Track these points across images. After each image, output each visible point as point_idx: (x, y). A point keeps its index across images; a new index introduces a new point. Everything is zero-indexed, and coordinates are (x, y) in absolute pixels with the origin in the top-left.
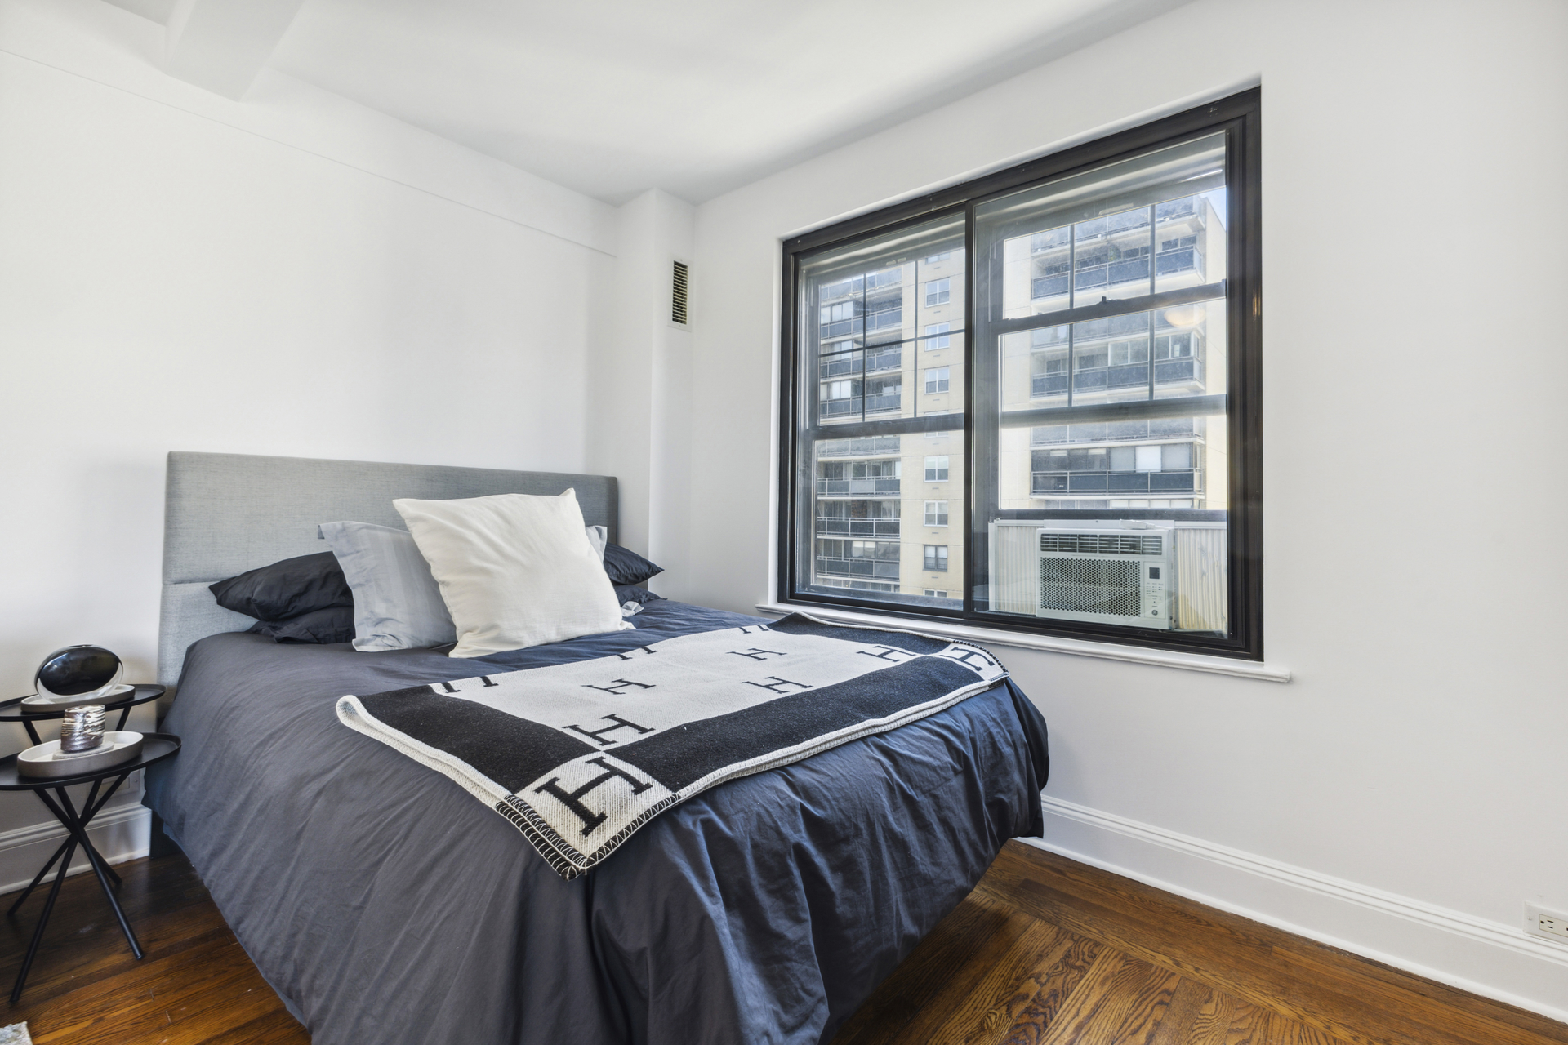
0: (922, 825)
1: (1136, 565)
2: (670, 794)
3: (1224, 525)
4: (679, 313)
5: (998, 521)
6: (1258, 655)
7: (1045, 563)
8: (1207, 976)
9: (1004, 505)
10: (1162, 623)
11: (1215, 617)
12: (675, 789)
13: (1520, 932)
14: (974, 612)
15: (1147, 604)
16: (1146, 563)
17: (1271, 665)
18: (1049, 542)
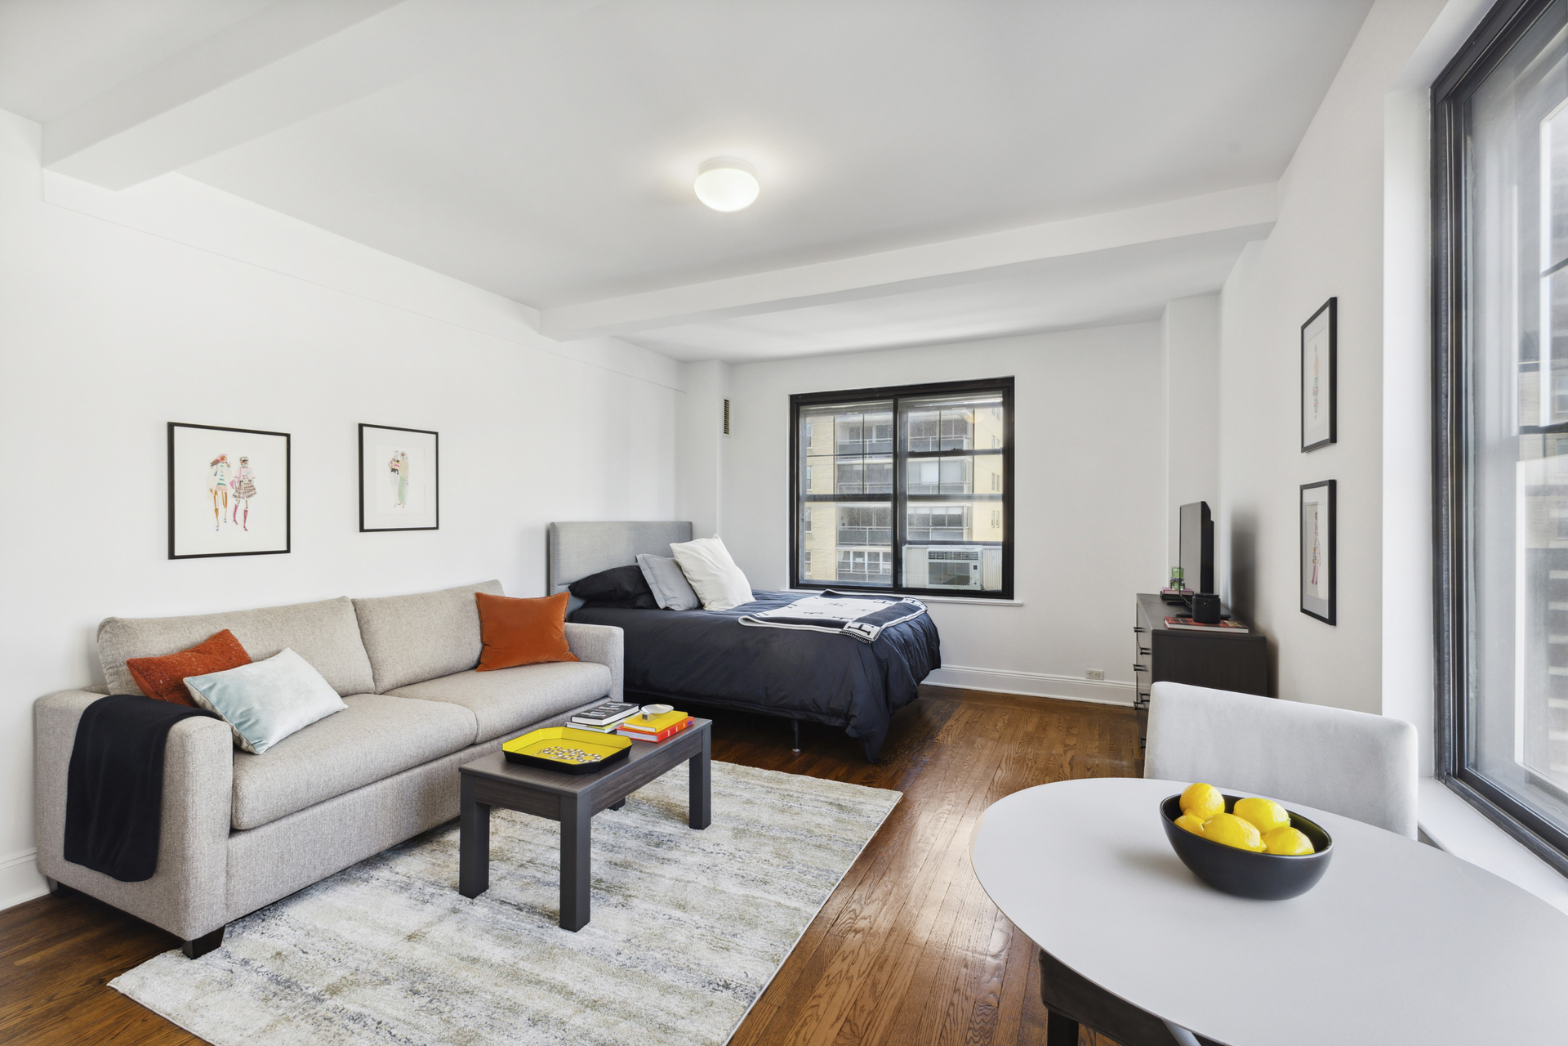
0: (921, 648)
1: (968, 564)
2: (879, 628)
3: (1001, 547)
4: (726, 431)
5: (907, 546)
6: (1012, 598)
7: (930, 564)
8: (996, 705)
9: (909, 538)
10: (978, 588)
11: (996, 584)
12: (880, 626)
13: (1084, 679)
14: (897, 588)
15: (972, 582)
16: (972, 563)
17: (1017, 600)
18: (932, 555)
